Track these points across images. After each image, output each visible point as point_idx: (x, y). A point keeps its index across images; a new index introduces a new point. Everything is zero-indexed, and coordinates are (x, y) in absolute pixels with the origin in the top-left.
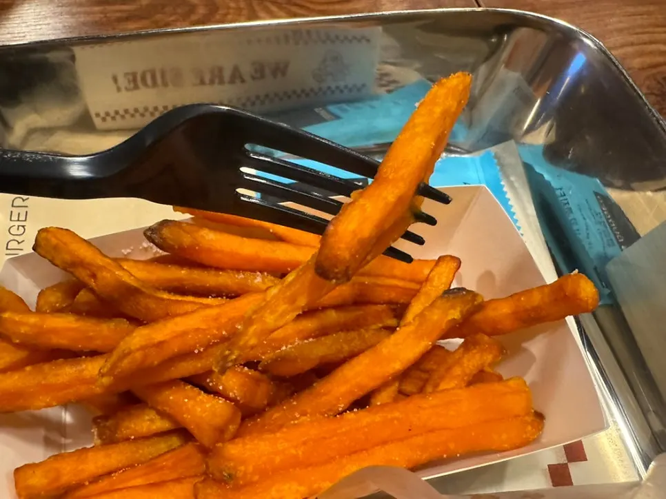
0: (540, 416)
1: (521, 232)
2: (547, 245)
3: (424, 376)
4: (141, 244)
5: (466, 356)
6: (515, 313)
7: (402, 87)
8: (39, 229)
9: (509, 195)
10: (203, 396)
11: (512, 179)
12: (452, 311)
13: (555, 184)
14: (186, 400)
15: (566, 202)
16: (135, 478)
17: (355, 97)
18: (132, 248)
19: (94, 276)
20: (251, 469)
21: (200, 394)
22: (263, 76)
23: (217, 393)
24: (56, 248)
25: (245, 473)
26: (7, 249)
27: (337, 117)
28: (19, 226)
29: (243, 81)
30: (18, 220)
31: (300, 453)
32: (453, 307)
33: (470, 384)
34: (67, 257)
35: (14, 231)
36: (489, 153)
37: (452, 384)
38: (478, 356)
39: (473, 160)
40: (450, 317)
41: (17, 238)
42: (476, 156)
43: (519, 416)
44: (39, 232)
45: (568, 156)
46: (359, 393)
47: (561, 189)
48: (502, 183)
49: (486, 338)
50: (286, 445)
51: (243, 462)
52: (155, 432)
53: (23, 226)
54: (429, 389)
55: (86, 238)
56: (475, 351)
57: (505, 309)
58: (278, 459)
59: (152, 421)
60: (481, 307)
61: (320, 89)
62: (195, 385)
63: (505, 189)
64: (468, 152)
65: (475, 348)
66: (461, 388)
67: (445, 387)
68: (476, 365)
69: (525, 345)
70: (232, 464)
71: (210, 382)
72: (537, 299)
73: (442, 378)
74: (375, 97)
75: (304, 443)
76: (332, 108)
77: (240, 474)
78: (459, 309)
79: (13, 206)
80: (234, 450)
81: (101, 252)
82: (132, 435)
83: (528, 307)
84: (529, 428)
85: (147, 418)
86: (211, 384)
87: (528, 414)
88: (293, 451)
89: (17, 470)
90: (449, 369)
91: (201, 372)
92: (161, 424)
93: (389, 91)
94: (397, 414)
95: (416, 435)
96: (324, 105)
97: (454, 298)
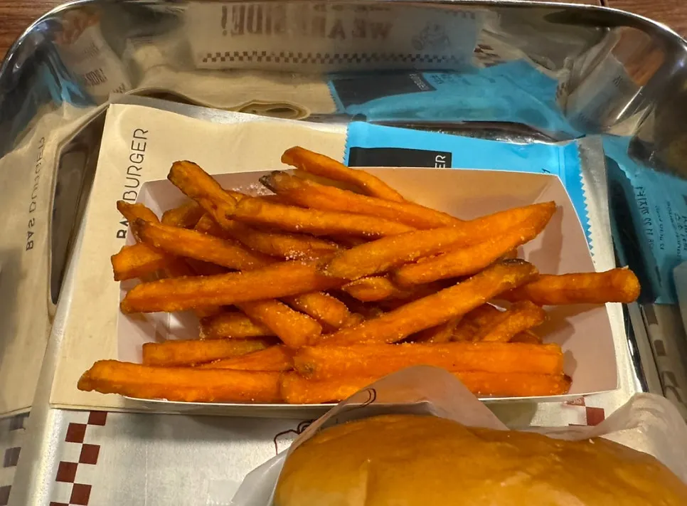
0: (568, 379)
1: (592, 251)
2: (614, 247)
3: (474, 329)
4: (249, 186)
5: (511, 317)
6: (564, 290)
7: (503, 62)
8: (174, 162)
9: (585, 187)
10: (291, 311)
11: (592, 172)
12: (508, 276)
13: (634, 182)
14: (279, 313)
15: (643, 201)
16: (234, 364)
17: (451, 68)
18: (241, 187)
19: (215, 207)
20: (327, 366)
21: (289, 310)
22: (363, 34)
23: (303, 312)
24: (186, 179)
25: (322, 370)
26: (128, 173)
27: (432, 88)
28: (138, 155)
29: (343, 36)
30: (138, 150)
31: (365, 364)
32: (510, 273)
33: (510, 341)
34: (196, 189)
35: (134, 158)
36: (574, 144)
37: (496, 339)
38: (522, 318)
39: (557, 148)
40: (505, 281)
41: (136, 165)
42: (561, 146)
43: (549, 374)
44: (174, 164)
45: (648, 158)
46: (417, 328)
47: (641, 188)
48: (581, 175)
49: (532, 304)
50: (355, 355)
51: (323, 361)
52: (247, 335)
53: (142, 155)
54: (476, 339)
55: (210, 174)
56: (519, 314)
57: (556, 285)
58: (348, 365)
59: (246, 326)
60: (536, 278)
61: (418, 56)
62: (285, 303)
63: (583, 181)
64: (555, 140)
65: (520, 311)
66: (504, 342)
67: (490, 340)
68: (519, 326)
69: (569, 319)
70: (314, 361)
71: (297, 301)
72: (586, 283)
73: (487, 333)
74: (472, 70)
75: (370, 357)
76: (427, 76)
77: (318, 369)
78: (514, 275)
79: (134, 136)
80: (315, 352)
81: (220, 186)
82: (230, 335)
83: (577, 287)
84: (556, 386)
85: (242, 323)
86: (297, 303)
87: (558, 375)
88: (360, 361)
89: (145, 345)
90: (495, 326)
91: (292, 294)
92: (252, 330)
93: (488, 65)
94: (446, 350)
95: (459, 371)
96: (419, 72)
97: (512, 266)
